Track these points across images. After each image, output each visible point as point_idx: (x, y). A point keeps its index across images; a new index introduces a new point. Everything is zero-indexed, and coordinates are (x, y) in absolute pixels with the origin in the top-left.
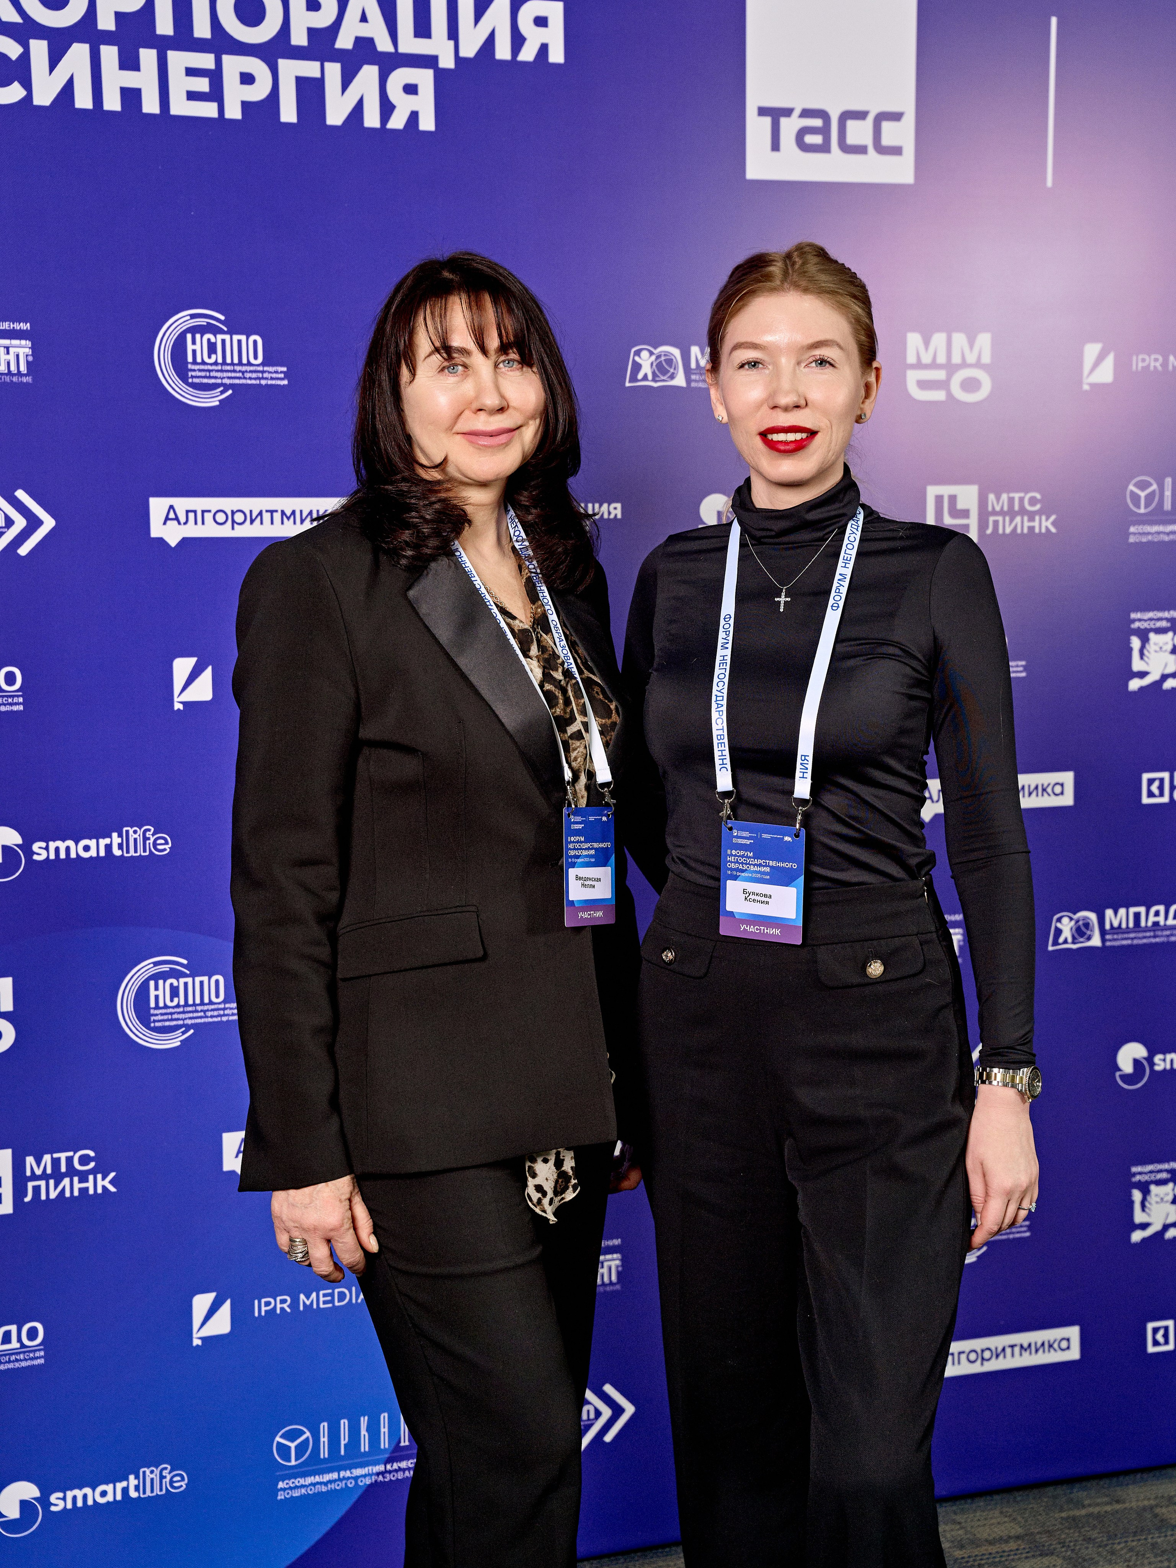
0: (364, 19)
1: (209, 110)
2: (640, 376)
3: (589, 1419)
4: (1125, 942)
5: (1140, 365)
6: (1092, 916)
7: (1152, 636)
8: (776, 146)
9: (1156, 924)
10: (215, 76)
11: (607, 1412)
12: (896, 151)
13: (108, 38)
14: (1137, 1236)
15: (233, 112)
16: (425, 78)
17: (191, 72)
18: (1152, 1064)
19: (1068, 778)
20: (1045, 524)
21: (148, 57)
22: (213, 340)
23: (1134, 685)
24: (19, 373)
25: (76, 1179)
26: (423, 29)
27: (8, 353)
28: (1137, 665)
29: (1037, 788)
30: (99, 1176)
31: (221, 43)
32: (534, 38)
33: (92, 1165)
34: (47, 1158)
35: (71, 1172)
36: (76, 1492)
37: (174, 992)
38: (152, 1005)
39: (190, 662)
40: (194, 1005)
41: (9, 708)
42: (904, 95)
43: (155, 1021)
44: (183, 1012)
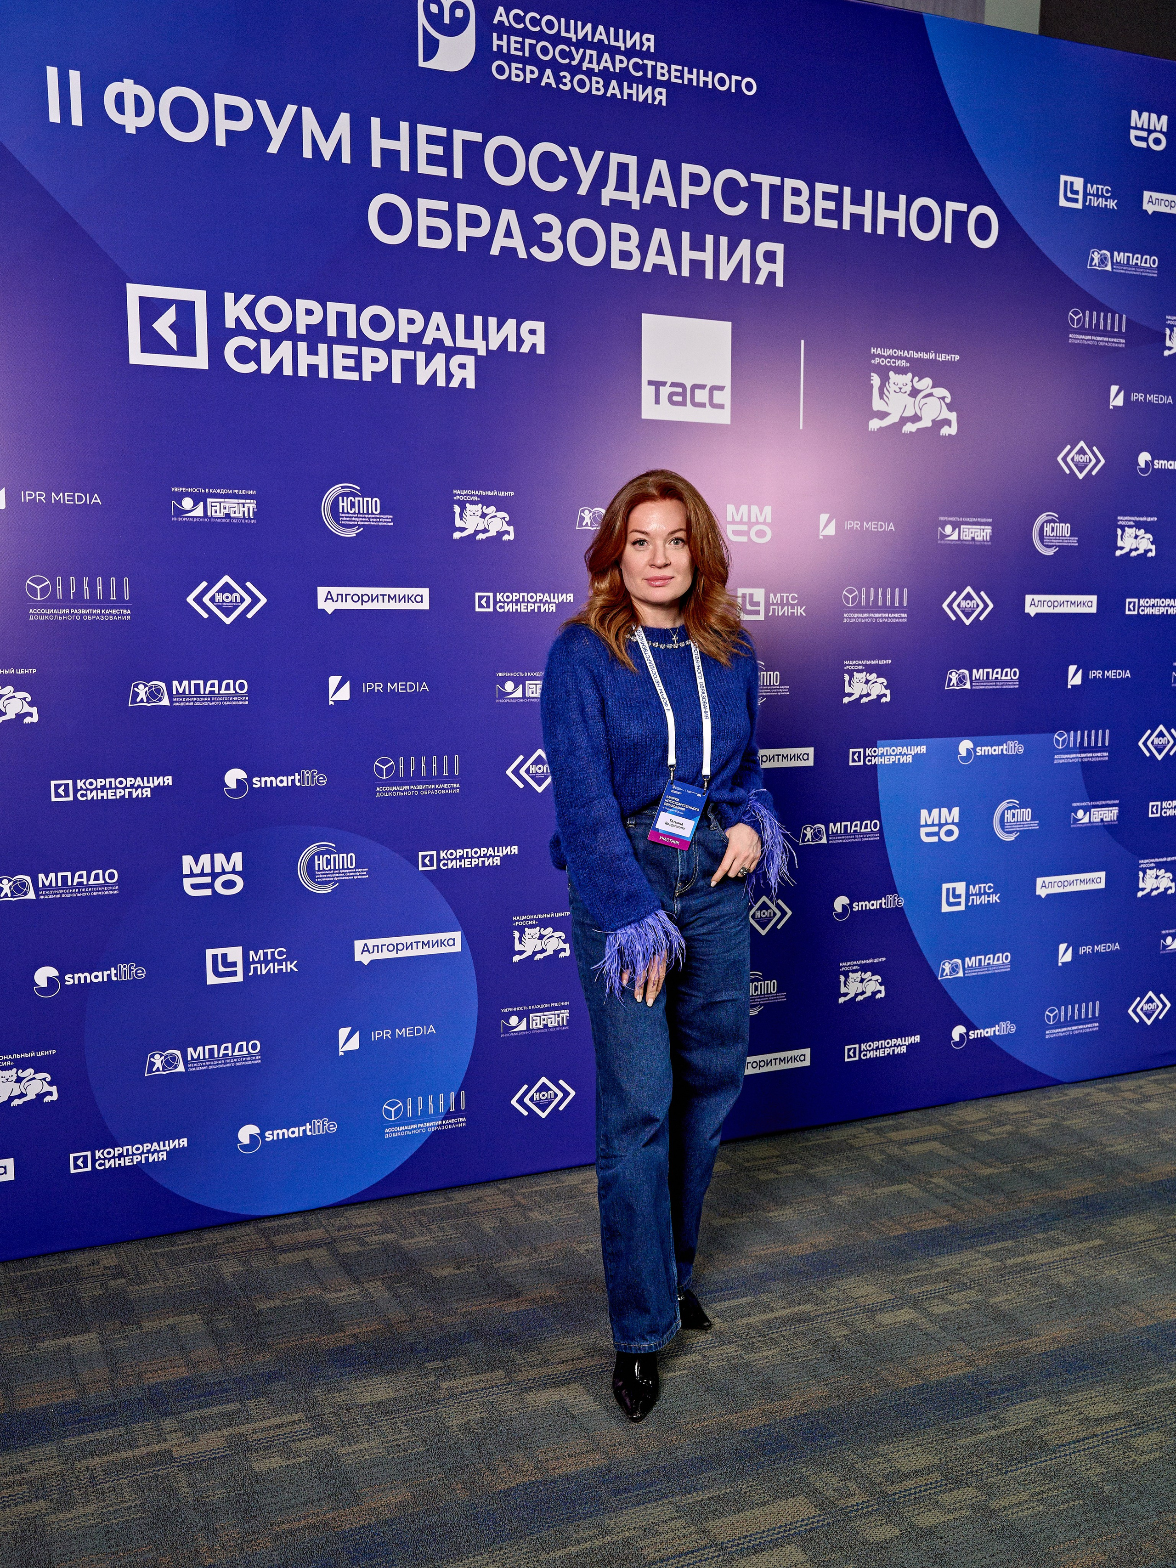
0: (438, 329)
1: (354, 376)
2: (583, 524)
3: (551, 1098)
4: (840, 841)
5: (849, 526)
6: (823, 827)
7: (855, 673)
8: (657, 402)
9: (855, 831)
10: (358, 358)
11: (560, 1095)
12: (721, 406)
13: (302, 338)
14: (841, 1000)
15: (367, 377)
16: (470, 360)
17: (345, 356)
18: (852, 908)
19: (811, 751)
20: (800, 611)
21: (323, 348)
22: (353, 500)
23: (846, 700)
24: (249, 518)
25: (276, 964)
26: (469, 334)
27: (244, 507)
28: (847, 690)
30: (289, 963)
31: (362, 341)
32: (529, 341)
33: (285, 956)
34: (261, 952)
35: (274, 960)
36: (279, 1131)
37: (328, 862)
38: (317, 869)
39: (338, 679)
40: (339, 869)
41: (240, 703)
42: (725, 378)
43: (318, 878)
44: (333, 873)
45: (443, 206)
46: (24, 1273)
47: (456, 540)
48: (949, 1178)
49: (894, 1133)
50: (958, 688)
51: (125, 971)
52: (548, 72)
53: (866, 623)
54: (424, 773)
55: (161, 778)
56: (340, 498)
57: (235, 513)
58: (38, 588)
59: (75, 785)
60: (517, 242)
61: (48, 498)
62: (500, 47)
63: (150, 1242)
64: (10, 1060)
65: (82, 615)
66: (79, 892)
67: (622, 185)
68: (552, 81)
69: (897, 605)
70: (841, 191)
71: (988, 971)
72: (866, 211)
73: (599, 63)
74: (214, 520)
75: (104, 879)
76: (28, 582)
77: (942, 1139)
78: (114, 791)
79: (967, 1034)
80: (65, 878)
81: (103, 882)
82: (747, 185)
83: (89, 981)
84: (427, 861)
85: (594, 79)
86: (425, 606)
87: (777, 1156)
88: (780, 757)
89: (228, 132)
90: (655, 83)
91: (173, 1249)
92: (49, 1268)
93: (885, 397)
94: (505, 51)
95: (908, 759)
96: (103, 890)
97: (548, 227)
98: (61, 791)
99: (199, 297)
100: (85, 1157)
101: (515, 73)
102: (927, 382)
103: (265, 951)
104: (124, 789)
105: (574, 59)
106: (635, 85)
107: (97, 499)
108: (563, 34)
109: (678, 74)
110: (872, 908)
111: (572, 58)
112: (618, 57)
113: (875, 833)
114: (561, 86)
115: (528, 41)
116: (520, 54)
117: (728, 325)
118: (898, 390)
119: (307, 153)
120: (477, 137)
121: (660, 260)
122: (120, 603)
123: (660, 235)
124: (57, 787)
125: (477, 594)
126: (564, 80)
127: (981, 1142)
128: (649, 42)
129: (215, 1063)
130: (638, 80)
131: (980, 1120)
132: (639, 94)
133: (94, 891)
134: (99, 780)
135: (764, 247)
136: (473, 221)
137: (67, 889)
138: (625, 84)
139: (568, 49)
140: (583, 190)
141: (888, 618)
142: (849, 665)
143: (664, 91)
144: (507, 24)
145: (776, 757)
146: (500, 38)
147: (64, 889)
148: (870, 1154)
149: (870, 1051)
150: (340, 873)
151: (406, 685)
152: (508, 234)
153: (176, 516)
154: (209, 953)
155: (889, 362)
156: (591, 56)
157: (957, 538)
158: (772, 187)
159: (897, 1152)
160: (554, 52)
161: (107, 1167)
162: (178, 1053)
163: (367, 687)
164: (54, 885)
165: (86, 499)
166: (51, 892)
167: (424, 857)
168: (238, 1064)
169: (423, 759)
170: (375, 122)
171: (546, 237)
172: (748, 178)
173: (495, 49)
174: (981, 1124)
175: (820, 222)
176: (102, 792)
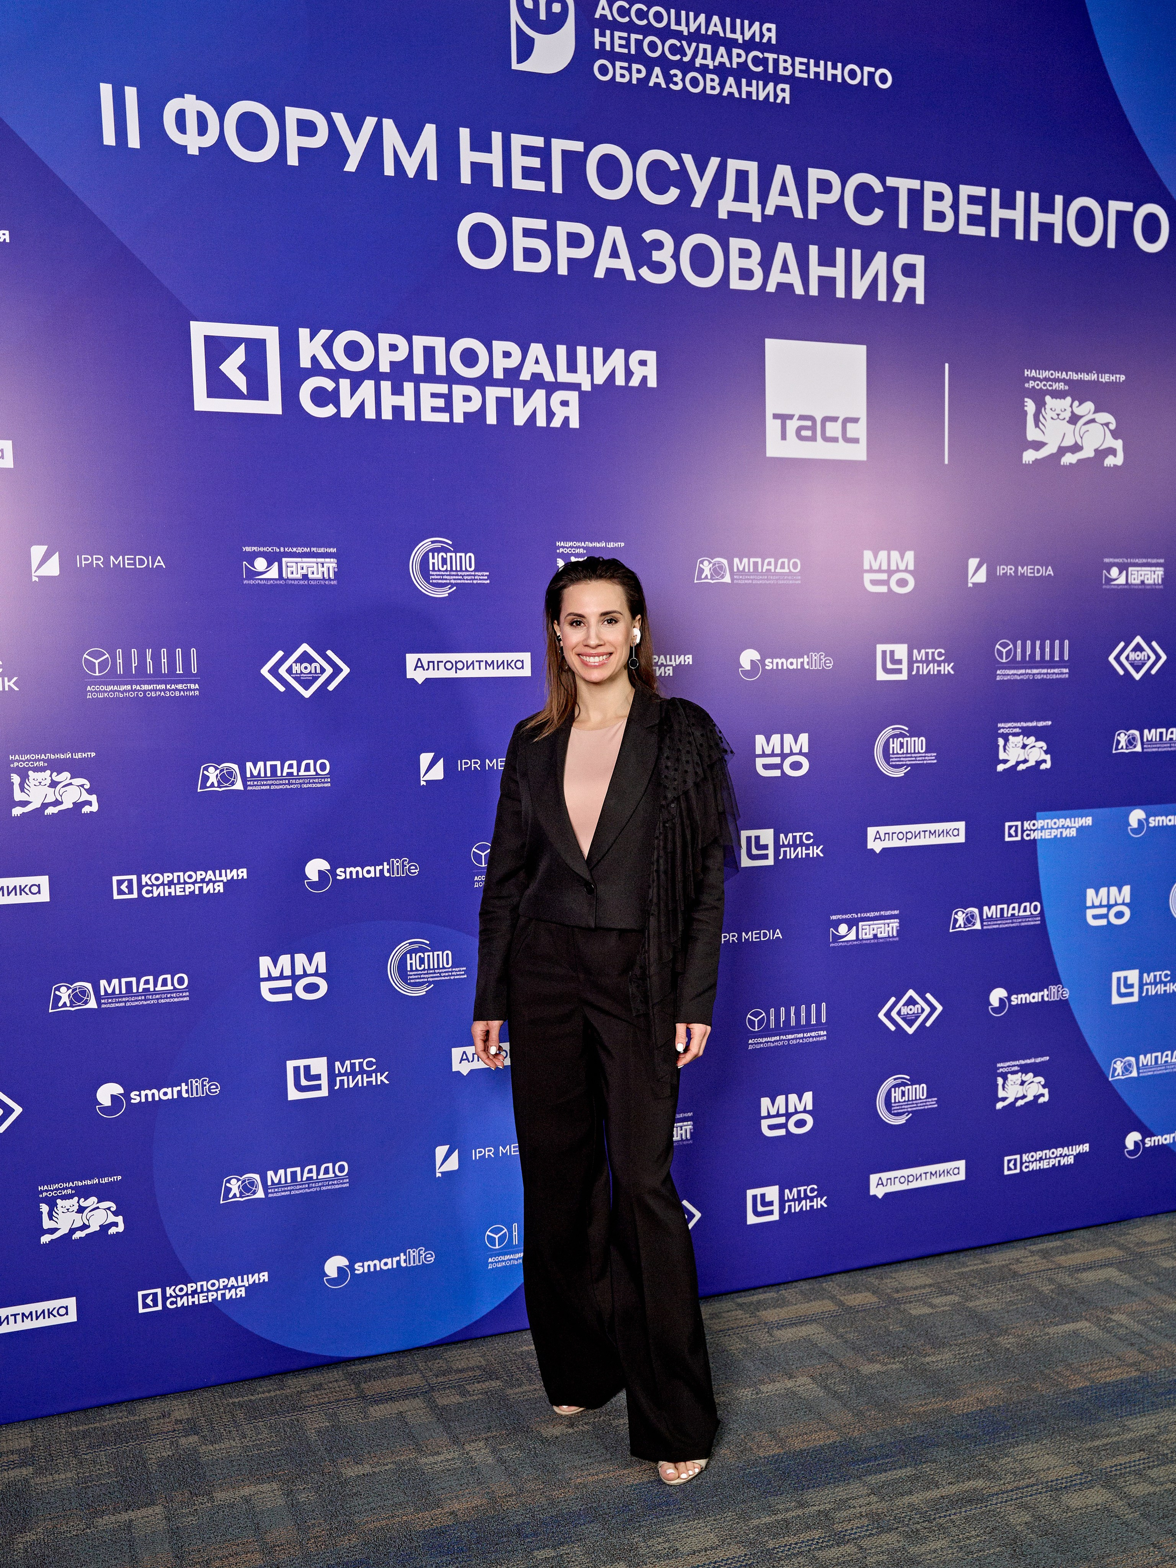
0: (537, 362)
1: (444, 418)
2: (703, 576)
4: (995, 927)
5: (1002, 572)
6: (976, 911)
7: (1010, 737)
8: (784, 437)
9: (1013, 915)
10: (448, 398)
12: (856, 441)
13: (385, 376)
14: (999, 1105)
15: (459, 419)
16: (573, 397)
17: (434, 395)
18: (1010, 1001)
19: (961, 825)
20: (947, 669)
21: (408, 387)
22: (445, 556)
23: (1001, 768)
24: (329, 579)
25: (365, 1076)
26: (572, 367)
27: (323, 567)
28: (1002, 756)
29: (943, 831)
30: (379, 1074)
31: (452, 378)
32: (638, 373)
33: (374, 1067)
34: (348, 1063)
35: (362, 1071)
36: (370, 1263)
37: (422, 961)
38: (409, 969)
39: (431, 755)
40: (434, 969)
41: (322, 785)
42: (860, 409)
43: (410, 979)
44: (427, 974)
45: (541, 224)
46: (87, 1427)
48: (1131, 1314)
49: (1063, 1258)
50: (1127, 751)
51: (197, 1086)
52: (657, 70)
53: (1022, 680)
55: (235, 871)
56: (430, 554)
57: (313, 573)
58: (97, 662)
59: (139, 881)
60: (625, 263)
61: (107, 562)
62: (603, 44)
63: (228, 1388)
64: (71, 1188)
65: (145, 691)
66: (145, 1000)
67: (741, 195)
68: (661, 80)
69: (1057, 658)
70: (989, 193)
71: (1166, 1069)
72: (1017, 215)
73: (713, 59)
74: (290, 582)
75: (173, 984)
76: (85, 656)
77: (1120, 1265)
78: (183, 886)
79: (1143, 1141)
80: (129, 985)
81: (172, 988)
82: (882, 190)
83: (157, 1099)
85: (709, 76)
86: (527, 672)
87: (930, 1285)
88: (927, 833)
89: (301, 150)
90: (777, 79)
91: (253, 1398)
92: (115, 1421)
93: (1040, 425)
94: (608, 48)
95: (1072, 833)
96: (171, 997)
97: (658, 245)
98: (124, 887)
99: (270, 334)
100: (155, 1295)
101: (619, 73)
102: (1089, 406)
103: (352, 1061)
104: (194, 883)
105: (685, 55)
106: (754, 82)
107: (160, 562)
108: (673, 27)
109: (803, 68)
110: (1033, 1001)
111: (684, 54)
112: (735, 51)
113: (1036, 916)
114: (671, 86)
115: (634, 37)
116: (625, 51)
117: (862, 349)
118: (1055, 417)
119: (389, 170)
120: (578, 146)
121: (785, 278)
122: (187, 677)
123: (785, 250)
124: (120, 883)
126: (675, 79)
127: (1165, 1269)
128: (770, 32)
129: (298, 1187)
130: (758, 76)
131: (1163, 1241)
132: (760, 92)
133: (161, 998)
134: (166, 875)
135: (902, 259)
136: (575, 240)
137: (132, 996)
138: (744, 81)
139: (678, 44)
140: (697, 202)
141: (1047, 674)
142: (1003, 728)
143: (787, 87)
144: (610, 18)
145: (922, 834)
146: (603, 34)
147: (128, 997)
148: (1037, 1283)
149: (1033, 1162)
150: (435, 973)
152: (614, 254)
153: (248, 578)
154: (290, 1065)
155: (1045, 385)
156: (705, 50)
157: (1124, 582)
158: (911, 192)
159: (1068, 1280)
160: (664, 48)
161: (179, 1305)
162: (257, 1177)
163: (463, 765)
164: (117, 992)
165: (148, 562)
166: (114, 1000)
168: (324, 1188)
170: (465, 134)
171: (656, 256)
172: (883, 182)
173: (597, 47)
174: (1162, 1246)
175: (965, 229)
176: (170, 888)
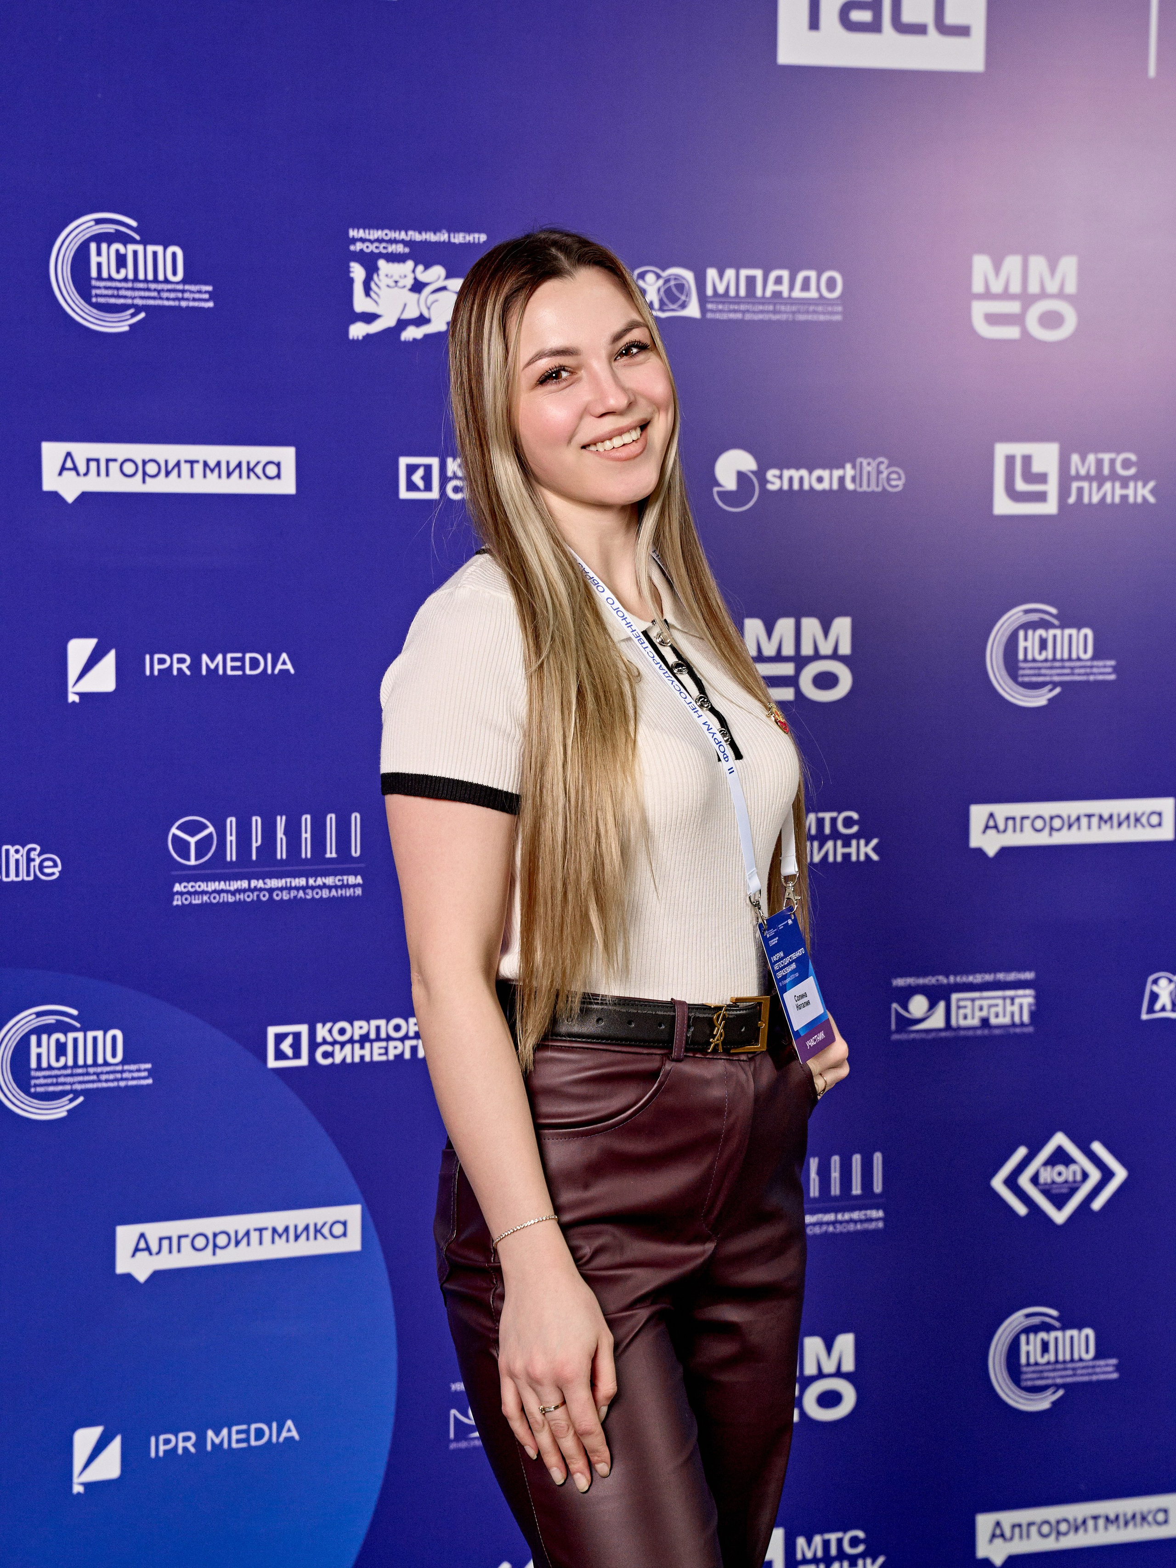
12: (963, 31)
19: (1167, 806)
20: (1142, 493)
22: (122, 251)
29: (1128, 817)
37: (61, 1050)
38: (34, 1065)
39: (90, 644)
40: (85, 1066)
43: (36, 1086)
44: (72, 1075)
47: (356, 342)
54: (281, 852)
84: (286, 1047)
86: (287, 486)
88: (1094, 820)
125: (404, 462)
145: (1084, 821)
151: (242, 660)
167: (280, 1038)
169: (281, 822)
